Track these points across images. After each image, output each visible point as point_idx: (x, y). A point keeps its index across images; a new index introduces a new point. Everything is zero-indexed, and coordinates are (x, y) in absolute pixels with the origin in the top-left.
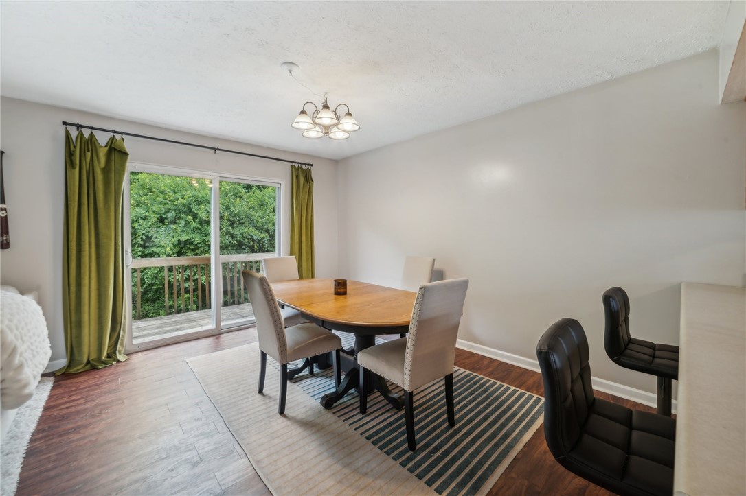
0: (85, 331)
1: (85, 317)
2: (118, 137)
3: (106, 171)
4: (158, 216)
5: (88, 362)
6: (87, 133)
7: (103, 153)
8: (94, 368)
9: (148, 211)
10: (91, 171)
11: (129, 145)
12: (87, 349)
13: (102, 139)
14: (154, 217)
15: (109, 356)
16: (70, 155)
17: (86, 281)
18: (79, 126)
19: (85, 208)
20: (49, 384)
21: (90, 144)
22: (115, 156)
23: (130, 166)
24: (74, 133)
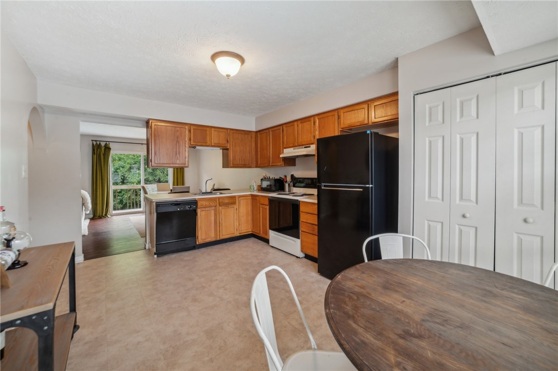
0: (98, 206)
1: (98, 202)
2: (108, 143)
3: (104, 155)
4: (129, 166)
5: (99, 216)
6: (98, 143)
7: (103, 148)
8: (101, 218)
9: (125, 163)
10: (100, 155)
11: (111, 145)
12: (99, 212)
13: (103, 144)
14: (128, 166)
15: (105, 215)
16: (93, 150)
17: (98, 190)
18: (96, 141)
19: (98, 167)
20: (88, 221)
21: (99, 146)
22: (107, 149)
23: (112, 153)
24: (95, 143)
